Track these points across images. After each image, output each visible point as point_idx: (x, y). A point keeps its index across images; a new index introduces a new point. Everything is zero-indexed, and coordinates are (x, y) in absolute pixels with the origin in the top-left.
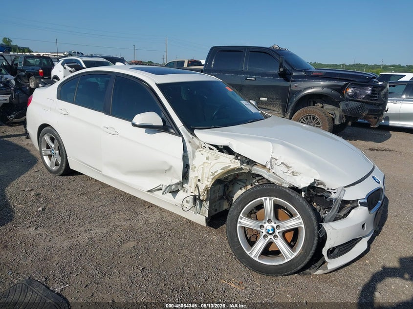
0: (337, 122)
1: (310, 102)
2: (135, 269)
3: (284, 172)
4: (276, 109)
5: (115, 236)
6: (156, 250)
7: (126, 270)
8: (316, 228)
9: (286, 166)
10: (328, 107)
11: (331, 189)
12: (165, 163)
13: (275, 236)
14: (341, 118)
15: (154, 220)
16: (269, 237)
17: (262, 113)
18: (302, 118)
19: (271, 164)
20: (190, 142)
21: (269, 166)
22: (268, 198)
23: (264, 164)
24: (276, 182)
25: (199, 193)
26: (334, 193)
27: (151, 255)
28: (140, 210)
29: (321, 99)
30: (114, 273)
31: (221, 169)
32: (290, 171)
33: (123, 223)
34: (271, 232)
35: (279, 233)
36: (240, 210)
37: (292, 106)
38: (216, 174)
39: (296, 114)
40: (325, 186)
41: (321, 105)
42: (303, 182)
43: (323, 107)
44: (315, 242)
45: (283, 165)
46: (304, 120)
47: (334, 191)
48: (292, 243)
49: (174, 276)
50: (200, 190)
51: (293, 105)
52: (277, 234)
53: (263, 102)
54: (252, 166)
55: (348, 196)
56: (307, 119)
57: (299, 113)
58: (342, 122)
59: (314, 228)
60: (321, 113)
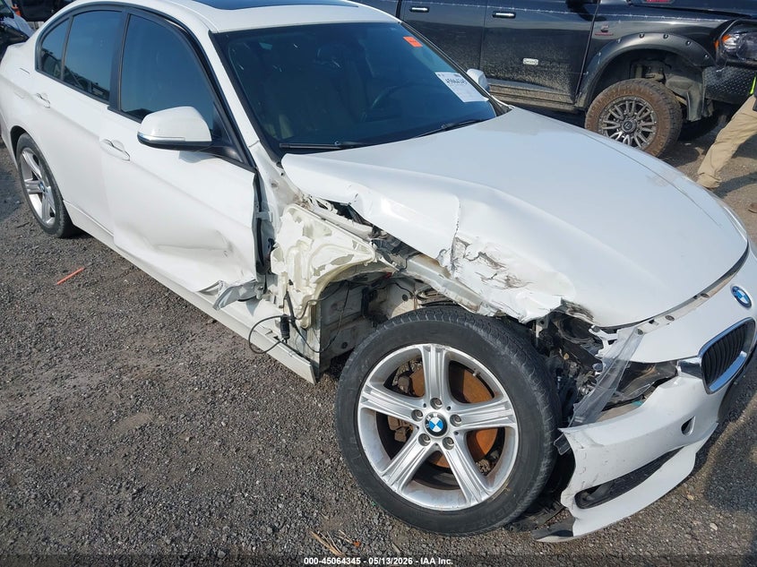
0: (693, 116)
1: (636, 67)
2: (123, 489)
3: (483, 279)
4: (556, 85)
5: (113, 395)
6: (187, 439)
7: (101, 493)
8: (547, 434)
9: (491, 261)
10: (675, 80)
11: (604, 329)
12: (218, 234)
13: (448, 442)
14: (704, 105)
15: (213, 358)
16: (432, 443)
17: (491, 101)
18: (613, 107)
19: (452, 257)
20: (274, 185)
21: (446, 262)
22: (433, 347)
23: (434, 257)
24: (464, 302)
25: (292, 312)
26: (611, 342)
27: (173, 452)
28: (193, 328)
29: (661, 61)
30: (70, 500)
31: (333, 263)
32: (502, 276)
33: (142, 362)
34: (437, 429)
35: (456, 433)
36: (364, 370)
37: (591, 76)
38: (322, 273)
39: (600, 96)
40: (591, 317)
41: (661, 77)
42: (531, 305)
43: (663, 81)
44: (543, 469)
45: (482, 260)
46: (616, 111)
47: (612, 336)
48: (494, 455)
49: (204, 513)
50: (294, 307)
51: (593, 76)
52: (452, 436)
53: (530, 69)
54: (406, 256)
55: (647, 352)
56: (623, 108)
57: (606, 95)
58: (705, 115)
59: (542, 434)
60: (656, 96)
